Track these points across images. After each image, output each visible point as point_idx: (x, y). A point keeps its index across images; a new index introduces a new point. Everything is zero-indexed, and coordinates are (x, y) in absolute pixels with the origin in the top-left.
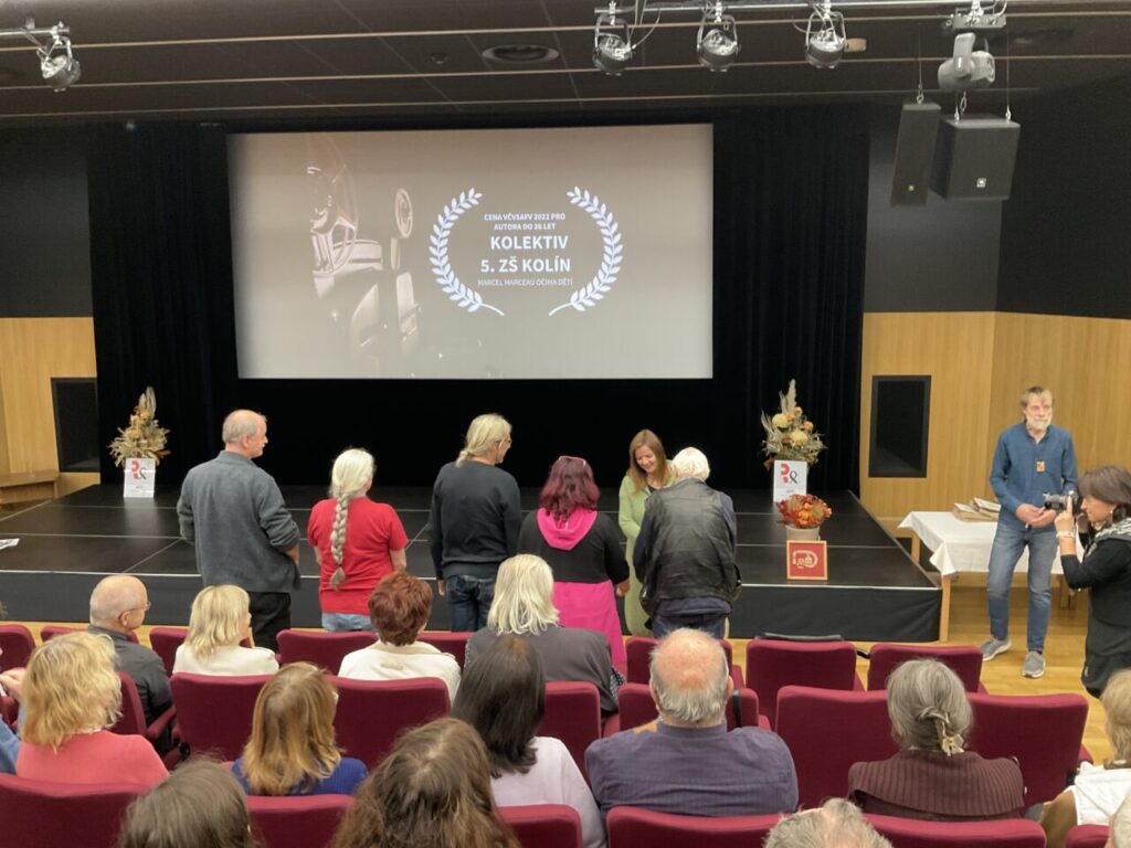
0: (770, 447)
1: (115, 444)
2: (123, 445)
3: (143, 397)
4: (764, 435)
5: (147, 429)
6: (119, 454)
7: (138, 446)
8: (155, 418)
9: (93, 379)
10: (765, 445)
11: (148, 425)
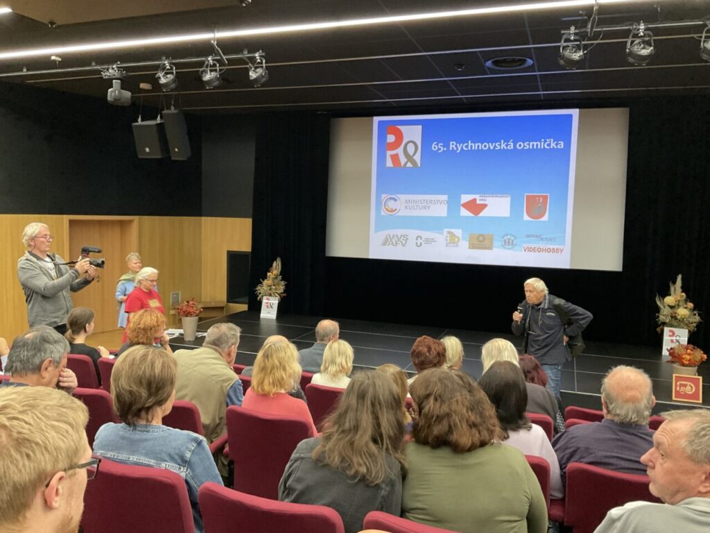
0: (662, 318)
1: (259, 288)
2: (263, 288)
3: (275, 262)
4: (658, 310)
5: (276, 281)
6: (260, 293)
7: (270, 289)
8: (280, 275)
9: (249, 252)
10: (658, 317)
11: (276, 278)
